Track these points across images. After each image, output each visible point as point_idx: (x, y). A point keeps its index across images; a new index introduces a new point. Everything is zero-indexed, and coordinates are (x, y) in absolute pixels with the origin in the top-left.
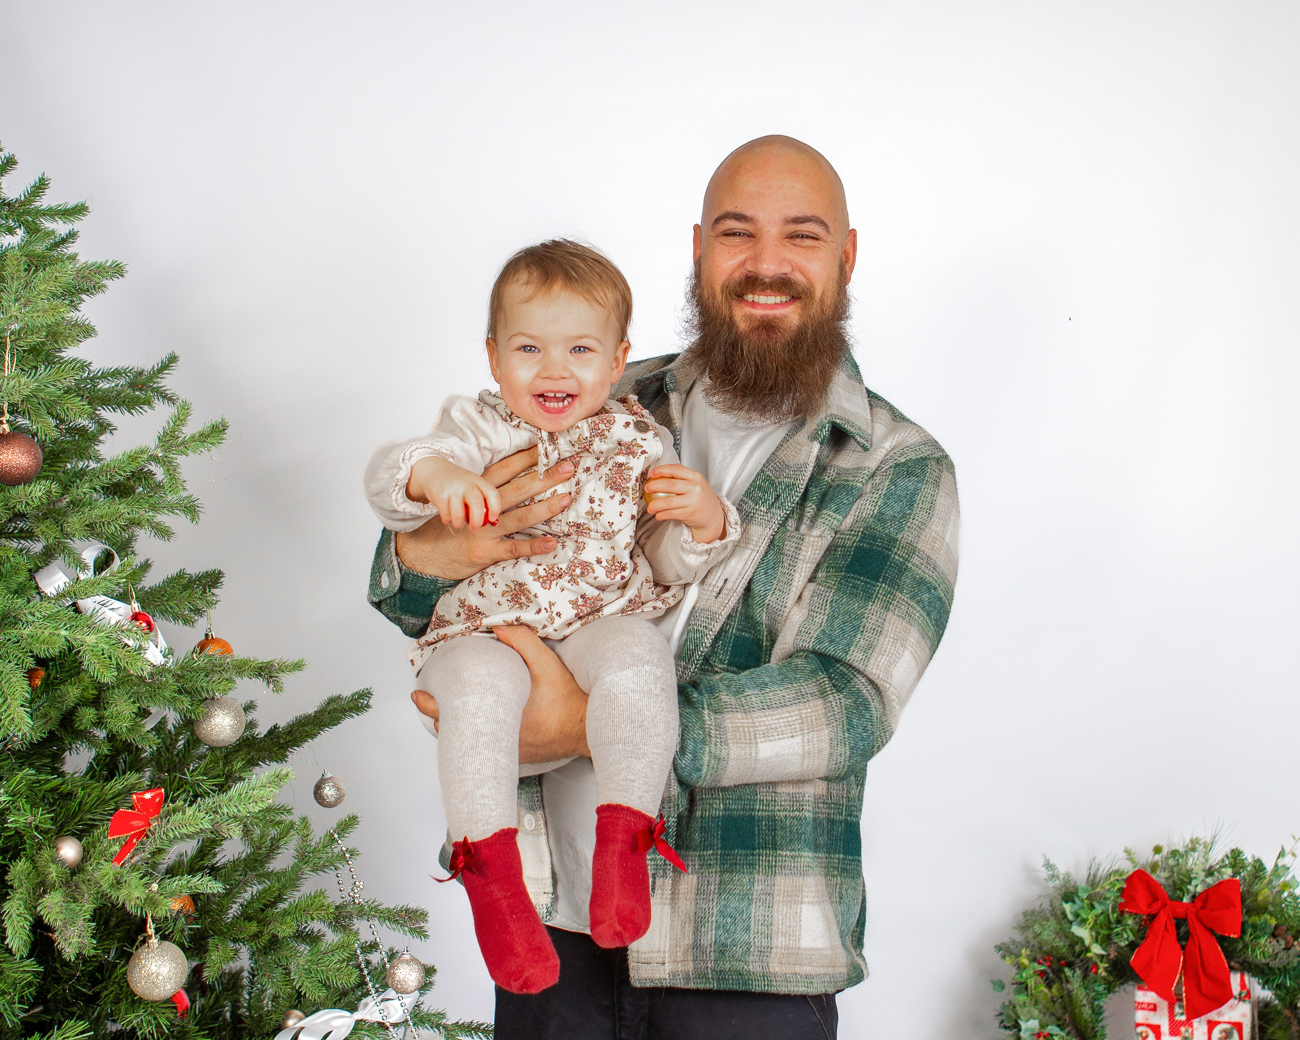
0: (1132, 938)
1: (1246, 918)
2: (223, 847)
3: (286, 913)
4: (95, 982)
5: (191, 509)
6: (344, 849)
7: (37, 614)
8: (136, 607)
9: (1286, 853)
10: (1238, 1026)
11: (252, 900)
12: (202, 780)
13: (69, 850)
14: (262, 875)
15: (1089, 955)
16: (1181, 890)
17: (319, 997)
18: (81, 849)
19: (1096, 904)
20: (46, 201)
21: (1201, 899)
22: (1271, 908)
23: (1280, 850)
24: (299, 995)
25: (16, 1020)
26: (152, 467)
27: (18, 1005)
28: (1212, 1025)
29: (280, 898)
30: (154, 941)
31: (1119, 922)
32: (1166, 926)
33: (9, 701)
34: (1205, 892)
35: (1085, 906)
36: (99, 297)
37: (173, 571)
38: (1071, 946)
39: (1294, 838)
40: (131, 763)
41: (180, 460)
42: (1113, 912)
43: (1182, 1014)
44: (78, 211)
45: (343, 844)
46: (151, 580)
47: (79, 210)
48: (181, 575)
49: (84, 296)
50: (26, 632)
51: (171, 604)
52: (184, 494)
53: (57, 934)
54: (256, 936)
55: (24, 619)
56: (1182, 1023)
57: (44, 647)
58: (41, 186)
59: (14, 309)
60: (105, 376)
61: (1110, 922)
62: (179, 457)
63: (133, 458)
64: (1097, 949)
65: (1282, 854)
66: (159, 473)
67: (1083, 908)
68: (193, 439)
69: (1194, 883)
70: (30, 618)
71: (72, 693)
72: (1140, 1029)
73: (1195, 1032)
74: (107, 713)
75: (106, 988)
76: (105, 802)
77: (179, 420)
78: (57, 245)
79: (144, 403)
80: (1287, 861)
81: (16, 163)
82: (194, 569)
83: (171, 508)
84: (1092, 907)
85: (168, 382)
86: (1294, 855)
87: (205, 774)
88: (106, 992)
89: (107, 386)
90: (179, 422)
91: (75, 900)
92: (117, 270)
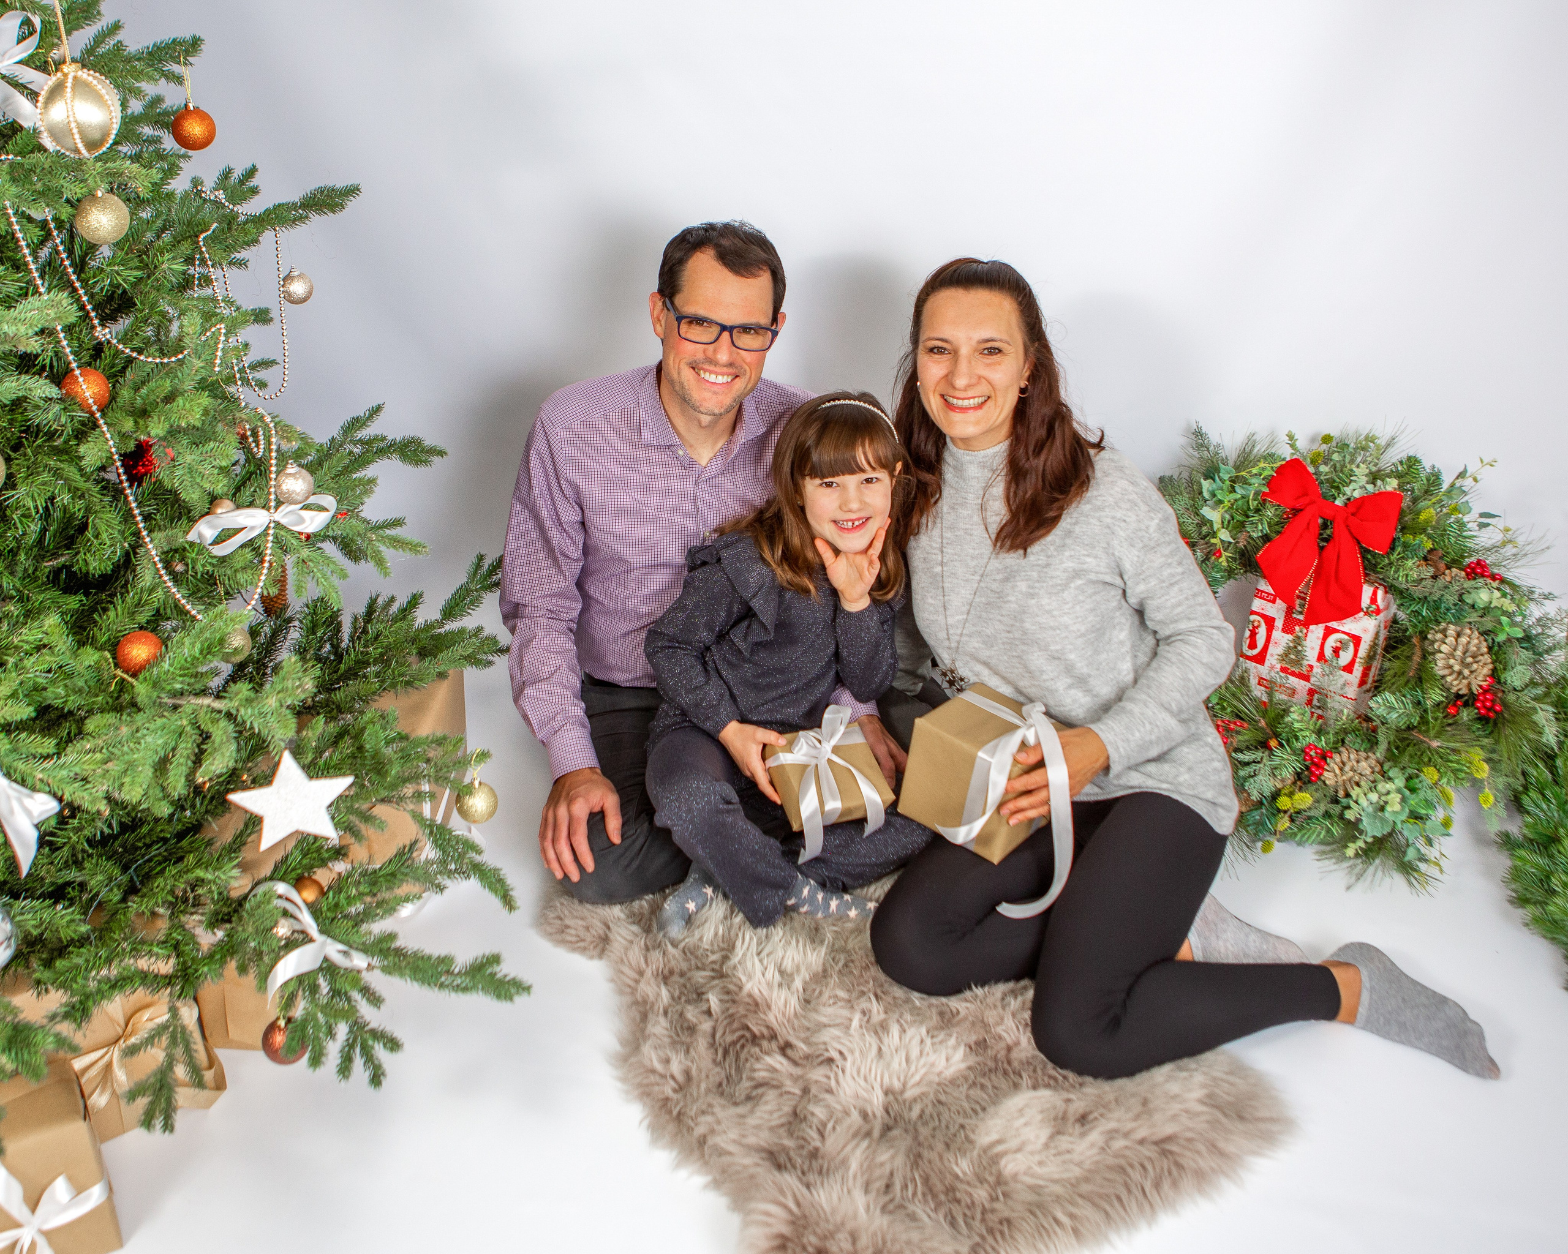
0: (1267, 530)
1: (1400, 535)
9: (1468, 475)
10: (1357, 640)
15: (1213, 541)
16: (1338, 488)
19: (1237, 487)
21: (1356, 506)
22: (1430, 531)
23: (1462, 469)
28: (1329, 632)
31: (1257, 511)
32: (1308, 524)
34: (1363, 498)
35: (1225, 487)
38: (1200, 526)
39: (1482, 461)
42: (1255, 499)
43: (1301, 613)
56: (1299, 623)
61: (1249, 508)
64: (1224, 535)
65: (1462, 475)
67: (1222, 489)
69: (1351, 487)
72: (1253, 617)
73: (1309, 634)
80: (1468, 483)
84: (1233, 490)
86: (1475, 480)
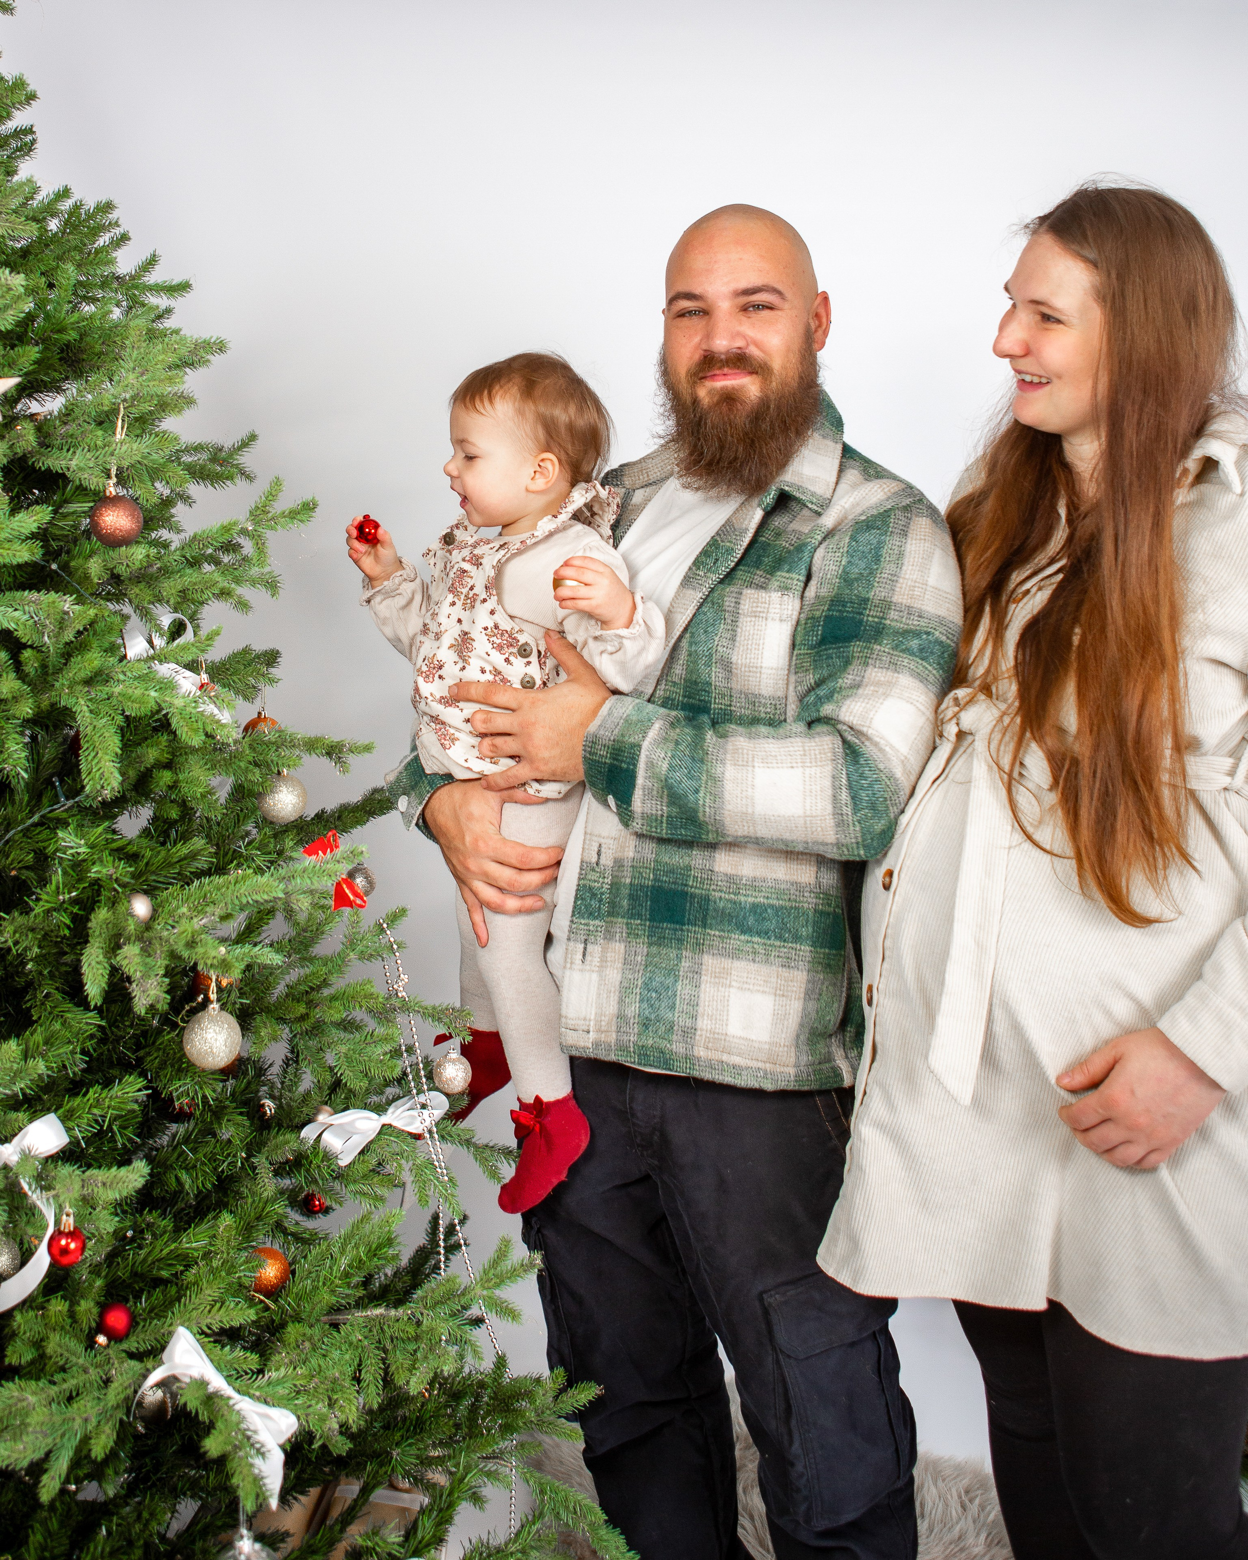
2: (270, 926)
3: (333, 998)
4: (139, 1047)
5: (272, 585)
6: (392, 940)
7: (129, 674)
8: (205, 677)
11: (299, 982)
12: (257, 855)
13: (141, 907)
14: (305, 959)
17: (360, 1087)
18: (150, 908)
20: (154, 277)
24: (337, 1085)
25: (76, 1069)
26: (242, 540)
27: (79, 1056)
29: (325, 983)
30: (215, 1006)
33: (100, 755)
36: (202, 371)
37: (239, 646)
40: (183, 833)
41: (268, 534)
44: (181, 288)
45: (390, 935)
46: (217, 653)
47: (183, 287)
48: (246, 651)
49: (187, 370)
50: (117, 689)
51: (235, 678)
52: (267, 569)
53: (134, 985)
54: (303, 1018)
55: (116, 678)
57: (136, 705)
58: (152, 262)
59: (131, 378)
60: (187, 450)
62: (268, 532)
63: (226, 529)
66: (248, 547)
68: (283, 515)
70: (122, 677)
71: (152, 754)
74: (181, 777)
75: (149, 1054)
76: (171, 865)
77: (271, 496)
78: (159, 317)
79: (227, 479)
81: (129, 239)
82: (260, 646)
83: (253, 583)
85: (246, 459)
87: (258, 849)
88: (149, 1058)
89: (190, 460)
90: (270, 498)
91: (149, 956)
92: (220, 347)
